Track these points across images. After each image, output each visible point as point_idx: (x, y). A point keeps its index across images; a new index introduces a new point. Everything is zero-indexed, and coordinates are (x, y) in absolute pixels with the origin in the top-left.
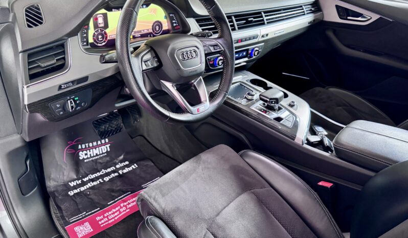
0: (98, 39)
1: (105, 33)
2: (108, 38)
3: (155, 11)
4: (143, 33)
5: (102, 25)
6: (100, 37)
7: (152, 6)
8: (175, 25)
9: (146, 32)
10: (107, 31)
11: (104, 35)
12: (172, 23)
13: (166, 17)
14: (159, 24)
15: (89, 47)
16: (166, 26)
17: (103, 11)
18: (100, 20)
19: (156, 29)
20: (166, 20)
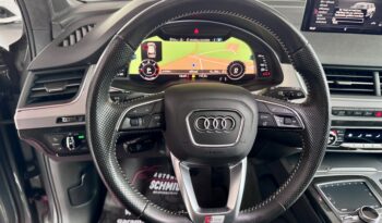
0: (146, 71)
1: (157, 66)
2: (160, 73)
3: (236, 47)
4: (211, 73)
5: (154, 56)
6: (149, 69)
7: (232, 40)
8: (263, 70)
9: (217, 72)
10: (159, 64)
11: (155, 69)
12: (259, 68)
13: (252, 58)
14: (240, 65)
15: (127, 79)
16: (251, 69)
17: (157, 39)
18: (151, 50)
19: (233, 71)
20: (252, 62)
